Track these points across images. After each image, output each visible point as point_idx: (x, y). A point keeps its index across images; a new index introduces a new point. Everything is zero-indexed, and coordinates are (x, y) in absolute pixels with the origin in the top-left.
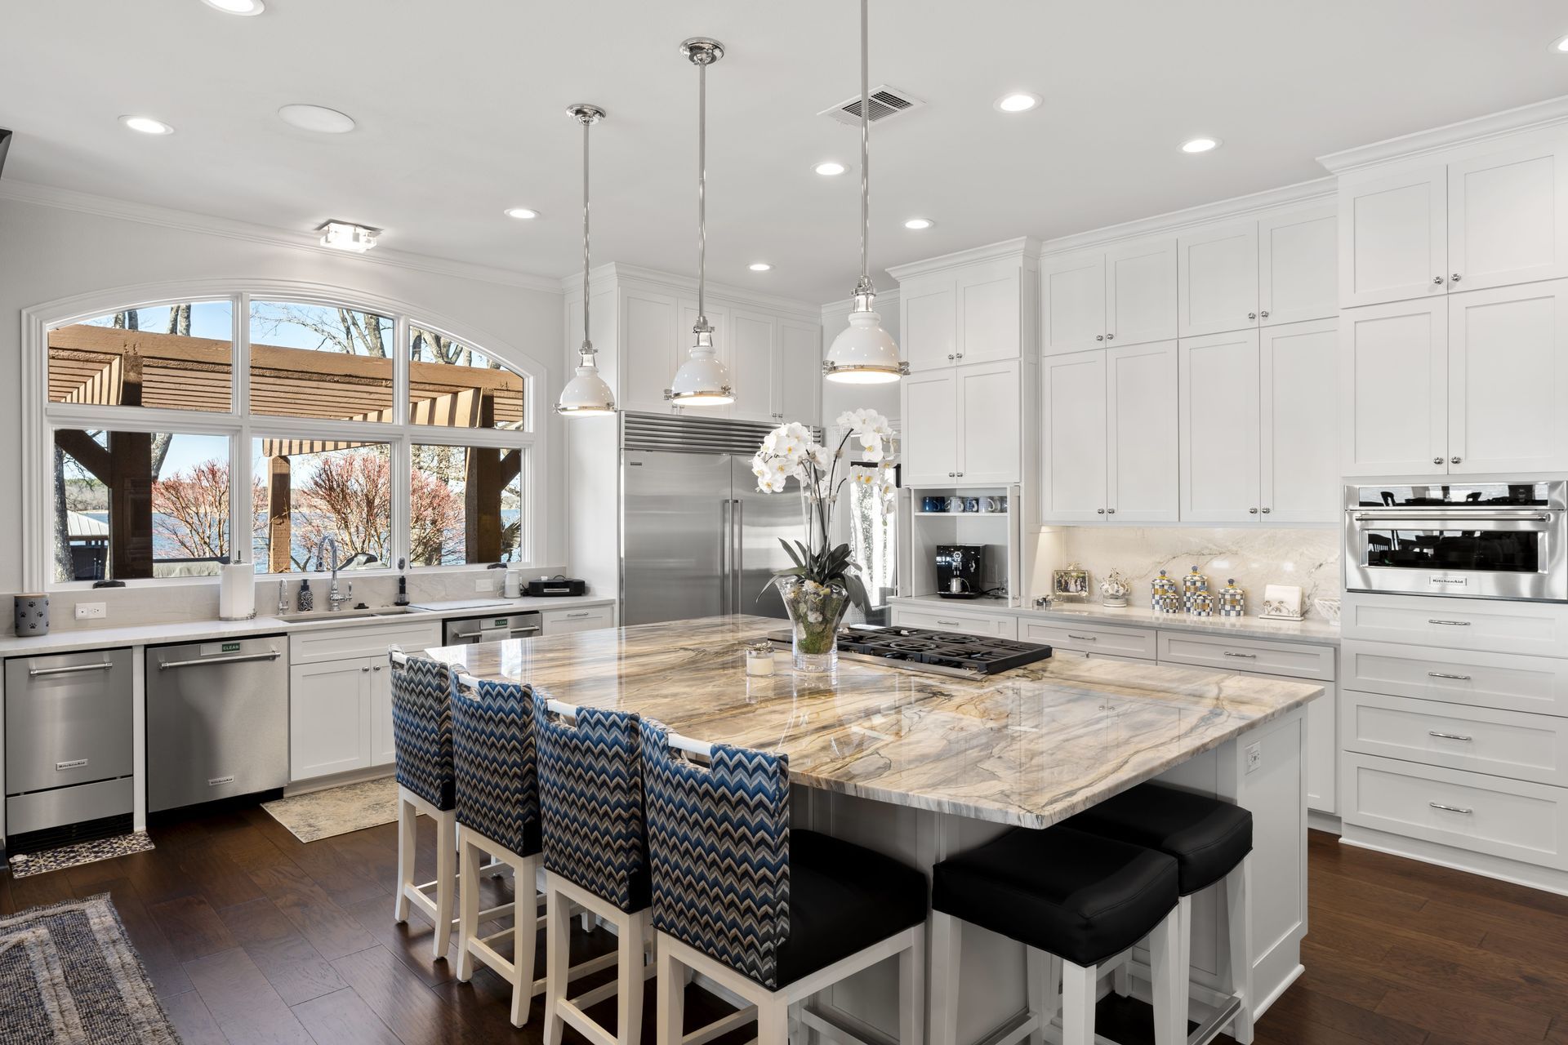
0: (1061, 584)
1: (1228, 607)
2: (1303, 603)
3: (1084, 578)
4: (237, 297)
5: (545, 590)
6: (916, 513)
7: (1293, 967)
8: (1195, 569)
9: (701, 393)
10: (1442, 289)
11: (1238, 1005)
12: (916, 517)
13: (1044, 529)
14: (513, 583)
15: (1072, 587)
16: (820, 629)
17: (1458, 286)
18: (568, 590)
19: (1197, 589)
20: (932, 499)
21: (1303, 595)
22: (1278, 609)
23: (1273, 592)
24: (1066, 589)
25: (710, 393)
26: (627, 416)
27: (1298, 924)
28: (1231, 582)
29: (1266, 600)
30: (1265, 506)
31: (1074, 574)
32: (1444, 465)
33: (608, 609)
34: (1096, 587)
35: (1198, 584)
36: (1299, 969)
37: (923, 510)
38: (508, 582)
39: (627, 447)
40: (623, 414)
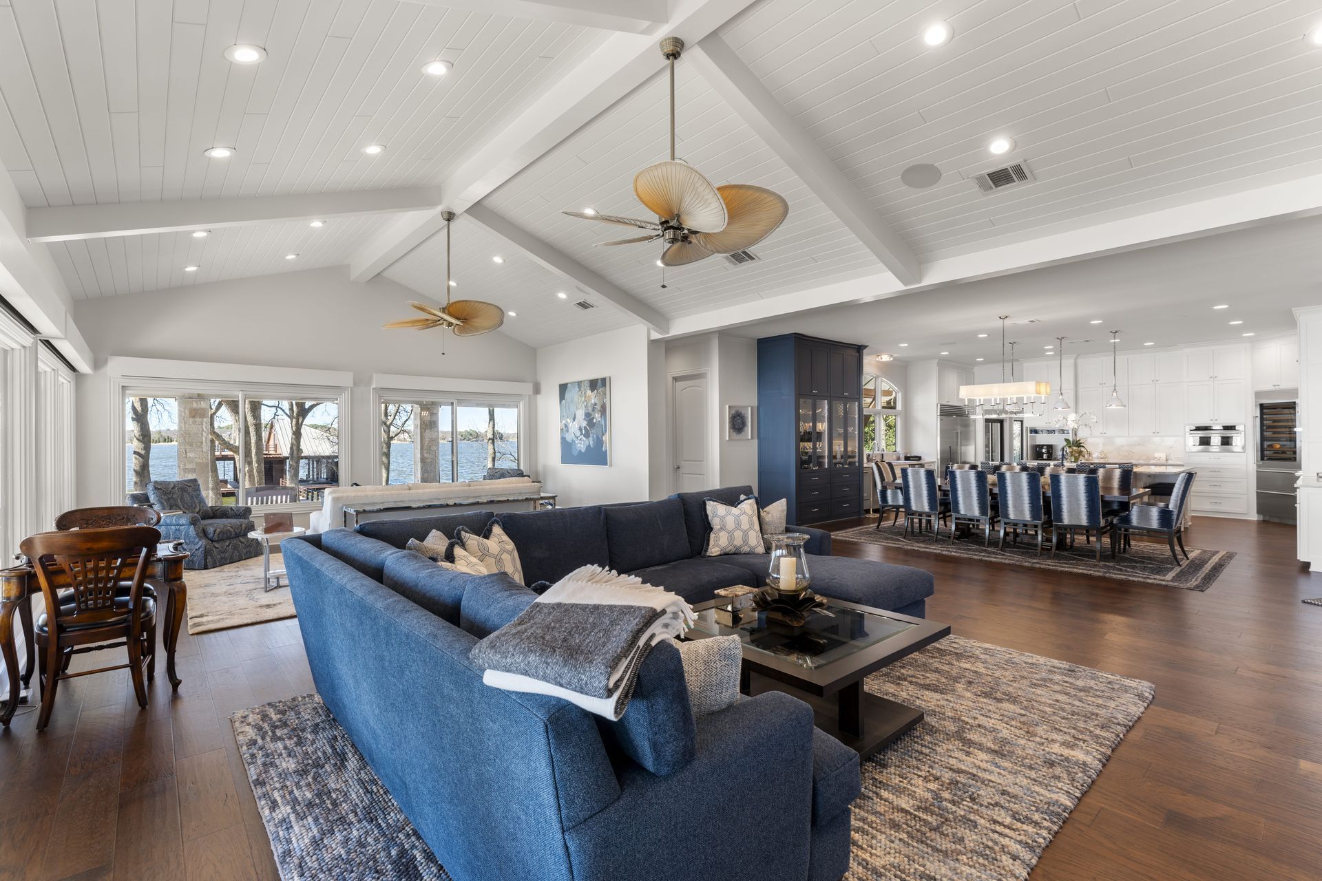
2: (1167, 458)
6: (1029, 435)
10: (1212, 379)
17: (1216, 379)
18: (917, 459)
20: (1034, 430)
21: (1166, 456)
22: (1159, 459)
29: (1155, 456)
30: (1157, 431)
32: (1213, 421)
37: (1031, 434)
38: (901, 456)
39: (941, 415)
40: (939, 405)
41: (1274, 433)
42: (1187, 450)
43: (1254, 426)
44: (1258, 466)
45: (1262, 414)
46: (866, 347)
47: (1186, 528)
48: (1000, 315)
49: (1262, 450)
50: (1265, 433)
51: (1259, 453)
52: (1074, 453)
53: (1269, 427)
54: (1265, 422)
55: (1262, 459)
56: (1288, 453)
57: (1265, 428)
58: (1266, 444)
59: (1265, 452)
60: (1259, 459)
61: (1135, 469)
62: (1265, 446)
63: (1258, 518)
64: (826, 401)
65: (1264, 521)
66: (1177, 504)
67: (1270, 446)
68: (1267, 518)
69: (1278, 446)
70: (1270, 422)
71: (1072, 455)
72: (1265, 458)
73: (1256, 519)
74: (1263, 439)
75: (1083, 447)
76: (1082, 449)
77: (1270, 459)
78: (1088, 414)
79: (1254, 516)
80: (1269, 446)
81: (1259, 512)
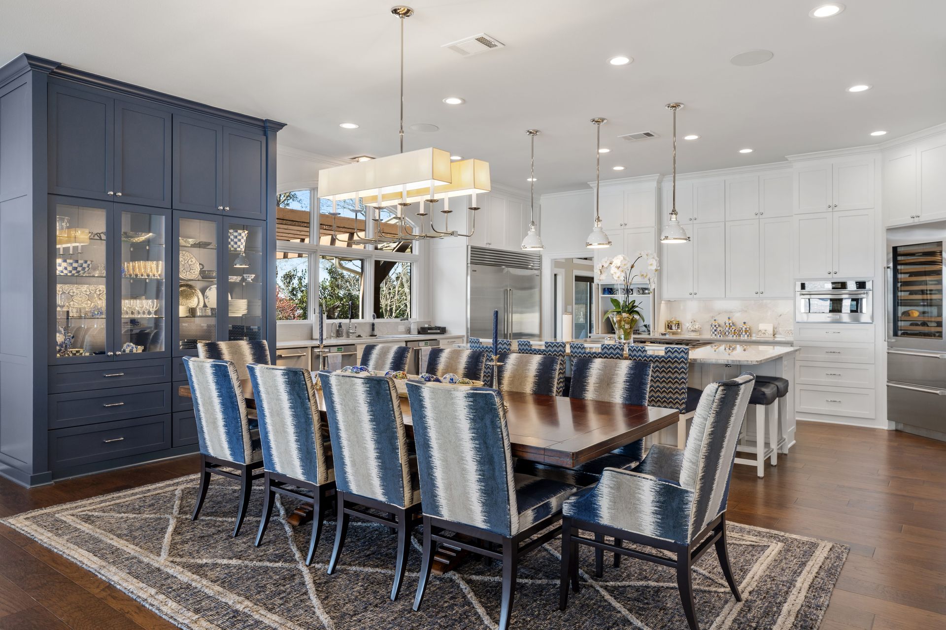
0: (669, 327)
1: (744, 333)
2: (774, 331)
3: (679, 324)
4: (314, 189)
5: (429, 331)
6: (601, 295)
7: (792, 441)
8: (729, 318)
9: (600, 244)
10: (830, 209)
11: (785, 440)
12: (601, 297)
13: (663, 302)
14: (414, 328)
15: (674, 327)
16: (629, 331)
17: (836, 209)
18: (439, 331)
19: (730, 326)
20: (608, 289)
21: (774, 328)
22: (764, 333)
23: (762, 327)
24: (671, 329)
25: (603, 244)
26: (471, 248)
27: (793, 427)
28: (745, 323)
29: (760, 329)
30: (761, 291)
31: (674, 322)
32: (831, 274)
33: (461, 340)
34: (684, 328)
35: (731, 324)
36: (794, 442)
37: (604, 294)
38: (412, 327)
39: (472, 263)
40: (469, 247)
41: (912, 293)
42: (799, 319)
43: (886, 281)
44: (890, 346)
45: (896, 263)
46: (281, 126)
47: (781, 456)
48: (395, 5)
49: (896, 320)
50: (899, 294)
51: (892, 325)
52: (623, 323)
53: (906, 283)
54: (899, 276)
55: (895, 334)
56: (929, 324)
57: (899, 284)
58: (901, 309)
59: (900, 324)
60: (891, 333)
61: (696, 354)
62: (900, 314)
63: (889, 425)
64: (164, 217)
65: (896, 430)
66: (696, 474)
67: (906, 313)
68: (900, 427)
69: (916, 314)
70: (907, 275)
71: (620, 327)
72: (900, 333)
73: (886, 428)
74: (897, 303)
75: (638, 313)
76: (636, 317)
77: (906, 334)
78: (645, 256)
79: (883, 424)
80: (904, 313)
81: (889, 419)
